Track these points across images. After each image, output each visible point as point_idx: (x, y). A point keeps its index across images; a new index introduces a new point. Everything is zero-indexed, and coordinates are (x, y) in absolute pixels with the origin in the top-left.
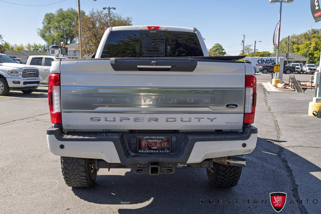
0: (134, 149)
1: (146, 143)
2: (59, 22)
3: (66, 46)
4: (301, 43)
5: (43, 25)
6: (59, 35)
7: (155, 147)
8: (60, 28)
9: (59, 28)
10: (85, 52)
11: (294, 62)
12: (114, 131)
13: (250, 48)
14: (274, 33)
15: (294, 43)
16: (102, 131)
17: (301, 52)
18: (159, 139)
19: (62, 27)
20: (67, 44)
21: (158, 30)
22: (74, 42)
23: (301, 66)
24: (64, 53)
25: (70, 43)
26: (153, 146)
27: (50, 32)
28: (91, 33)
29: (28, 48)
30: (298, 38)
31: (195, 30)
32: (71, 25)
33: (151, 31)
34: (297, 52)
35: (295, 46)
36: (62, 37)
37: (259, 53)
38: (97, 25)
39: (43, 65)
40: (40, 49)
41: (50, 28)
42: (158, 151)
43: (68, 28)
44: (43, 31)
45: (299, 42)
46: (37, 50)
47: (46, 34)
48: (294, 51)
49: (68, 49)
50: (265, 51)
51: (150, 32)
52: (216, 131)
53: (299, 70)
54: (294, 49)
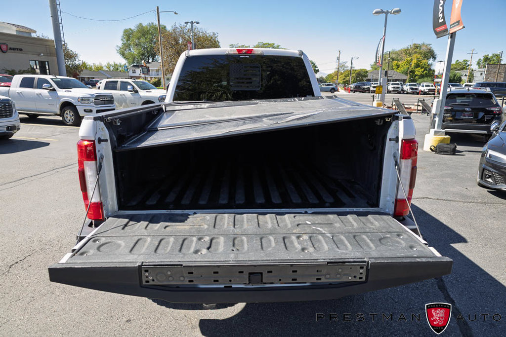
2: (139, 38)
3: (148, 65)
4: (401, 60)
5: (122, 42)
6: (139, 53)
8: (141, 45)
9: (139, 45)
10: (168, 71)
11: (393, 81)
13: (346, 65)
14: (377, 50)
15: (393, 59)
17: (401, 69)
19: (142, 44)
20: (148, 62)
21: (251, 53)
22: (156, 61)
23: (402, 85)
24: (146, 73)
25: (152, 61)
27: (130, 50)
28: (173, 50)
29: (107, 68)
30: (397, 54)
31: (302, 53)
32: (152, 41)
33: (242, 56)
34: (397, 69)
35: (395, 63)
36: (143, 55)
37: (356, 70)
38: (180, 42)
39: (118, 90)
40: (120, 69)
41: (130, 45)
43: (148, 45)
44: (122, 48)
45: (399, 58)
46: (117, 69)
47: (126, 52)
48: (394, 68)
49: (150, 68)
50: (362, 68)
53: (400, 90)
54: (393, 66)
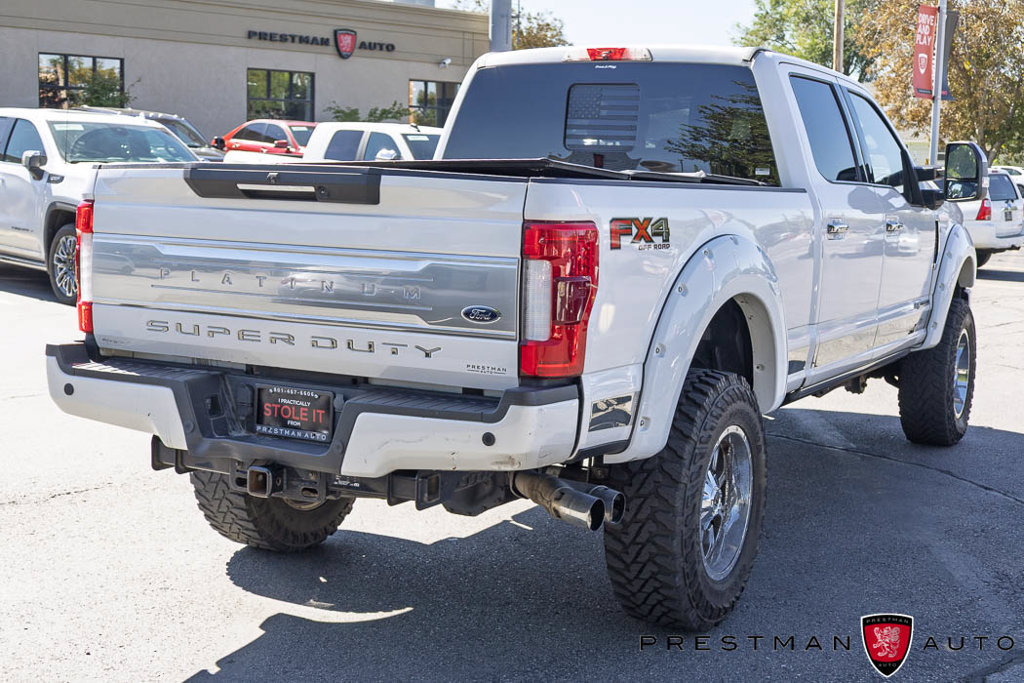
0: (243, 418)
1: (277, 406)
6: (813, 49)
7: (297, 421)
8: (823, 19)
9: (815, 19)
12: (214, 364)
16: (190, 362)
18: (306, 399)
19: (829, 15)
21: (620, 59)
26: (291, 419)
27: (783, 38)
33: (599, 64)
36: (825, 56)
41: (782, 19)
42: (299, 434)
44: (753, 33)
51: (597, 67)
52: (466, 391)
